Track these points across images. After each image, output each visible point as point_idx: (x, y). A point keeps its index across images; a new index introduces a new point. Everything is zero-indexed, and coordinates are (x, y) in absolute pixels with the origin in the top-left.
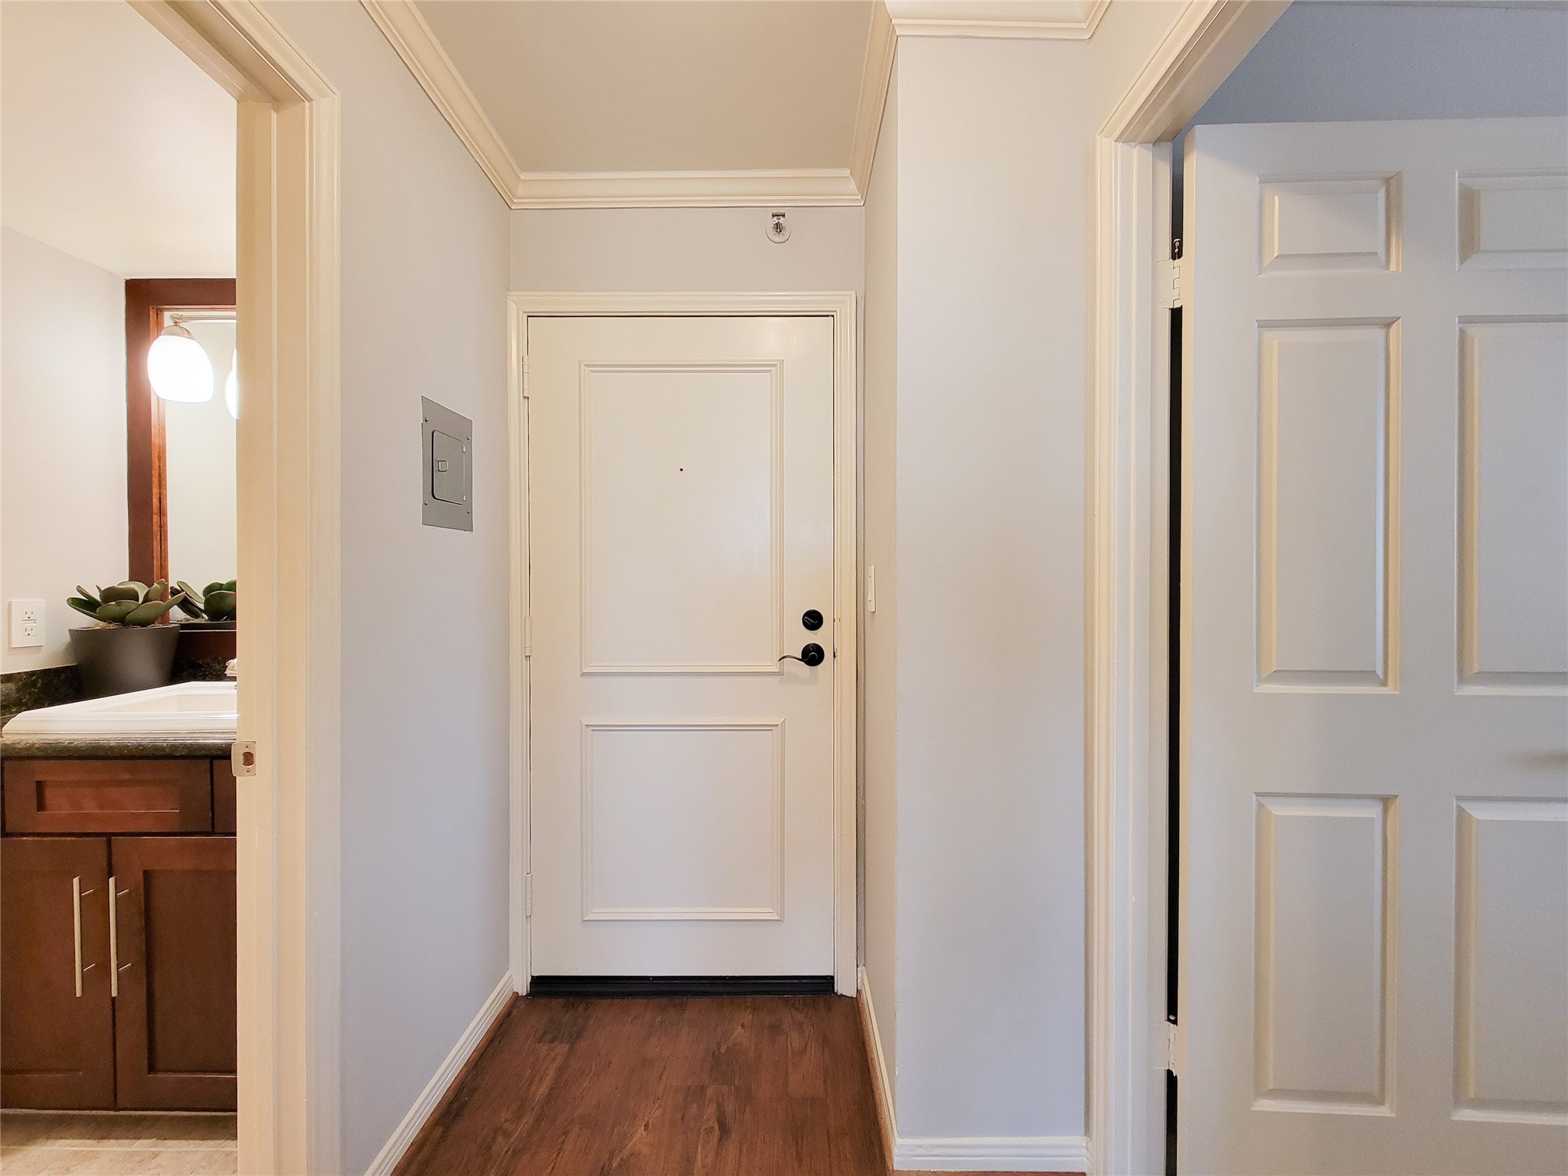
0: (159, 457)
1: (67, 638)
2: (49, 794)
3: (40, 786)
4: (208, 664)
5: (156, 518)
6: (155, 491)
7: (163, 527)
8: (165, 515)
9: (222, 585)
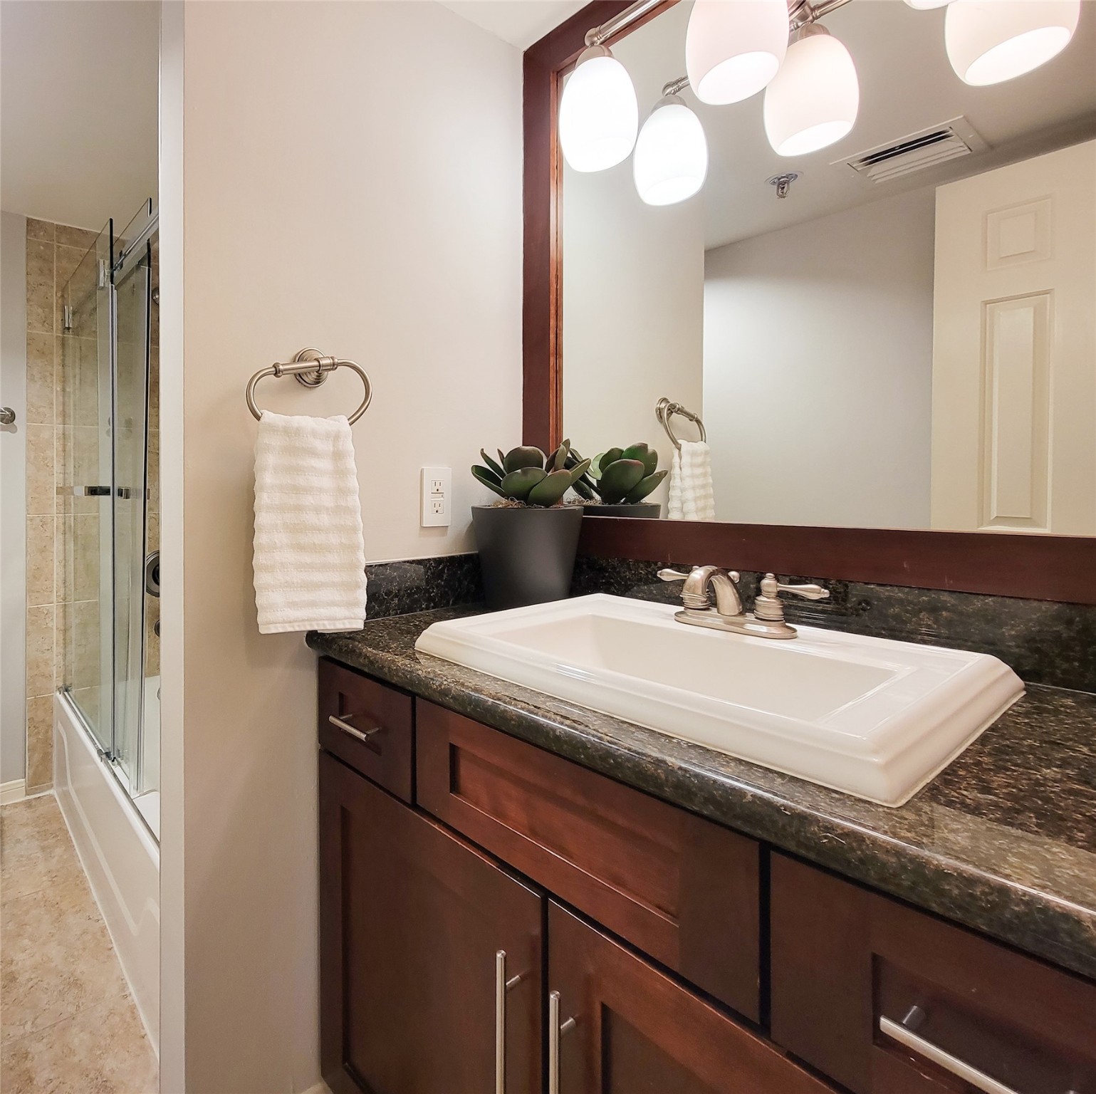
0: (557, 276)
1: (469, 517)
2: (465, 769)
3: (454, 750)
4: (614, 568)
5: (552, 360)
6: (552, 323)
7: (559, 372)
8: (561, 356)
9: (621, 451)
